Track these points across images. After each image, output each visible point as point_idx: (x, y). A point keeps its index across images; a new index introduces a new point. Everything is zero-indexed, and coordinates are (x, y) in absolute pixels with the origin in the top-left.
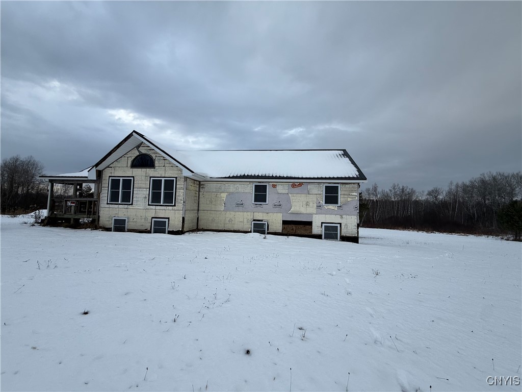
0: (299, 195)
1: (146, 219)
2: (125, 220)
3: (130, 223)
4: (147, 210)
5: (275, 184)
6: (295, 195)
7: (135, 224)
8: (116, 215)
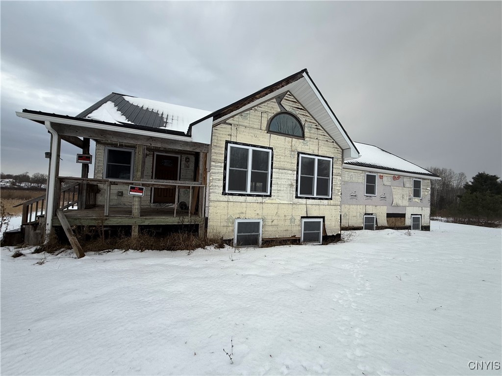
0: (398, 188)
1: (292, 220)
2: (258, 223)
3: (267, 229)
4: (294, 206)
5: (382, 175)
6: (395, 187)
7: (274, 229)
8: (242, 216)
